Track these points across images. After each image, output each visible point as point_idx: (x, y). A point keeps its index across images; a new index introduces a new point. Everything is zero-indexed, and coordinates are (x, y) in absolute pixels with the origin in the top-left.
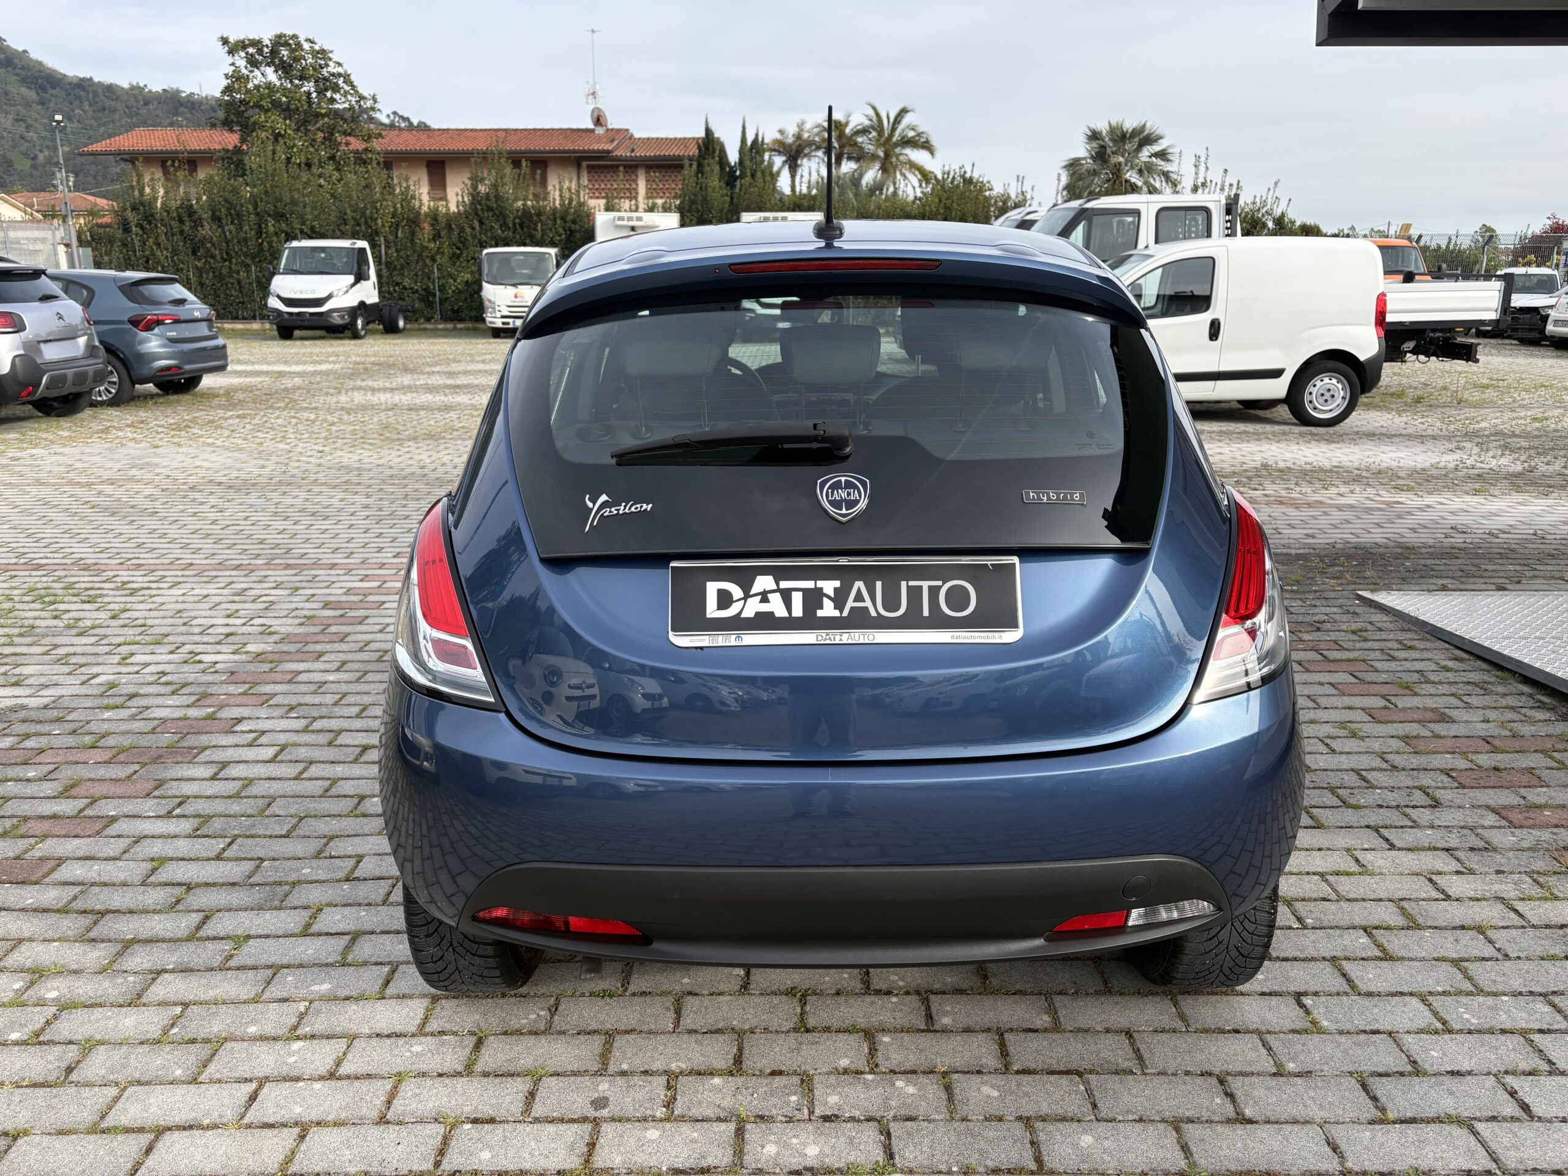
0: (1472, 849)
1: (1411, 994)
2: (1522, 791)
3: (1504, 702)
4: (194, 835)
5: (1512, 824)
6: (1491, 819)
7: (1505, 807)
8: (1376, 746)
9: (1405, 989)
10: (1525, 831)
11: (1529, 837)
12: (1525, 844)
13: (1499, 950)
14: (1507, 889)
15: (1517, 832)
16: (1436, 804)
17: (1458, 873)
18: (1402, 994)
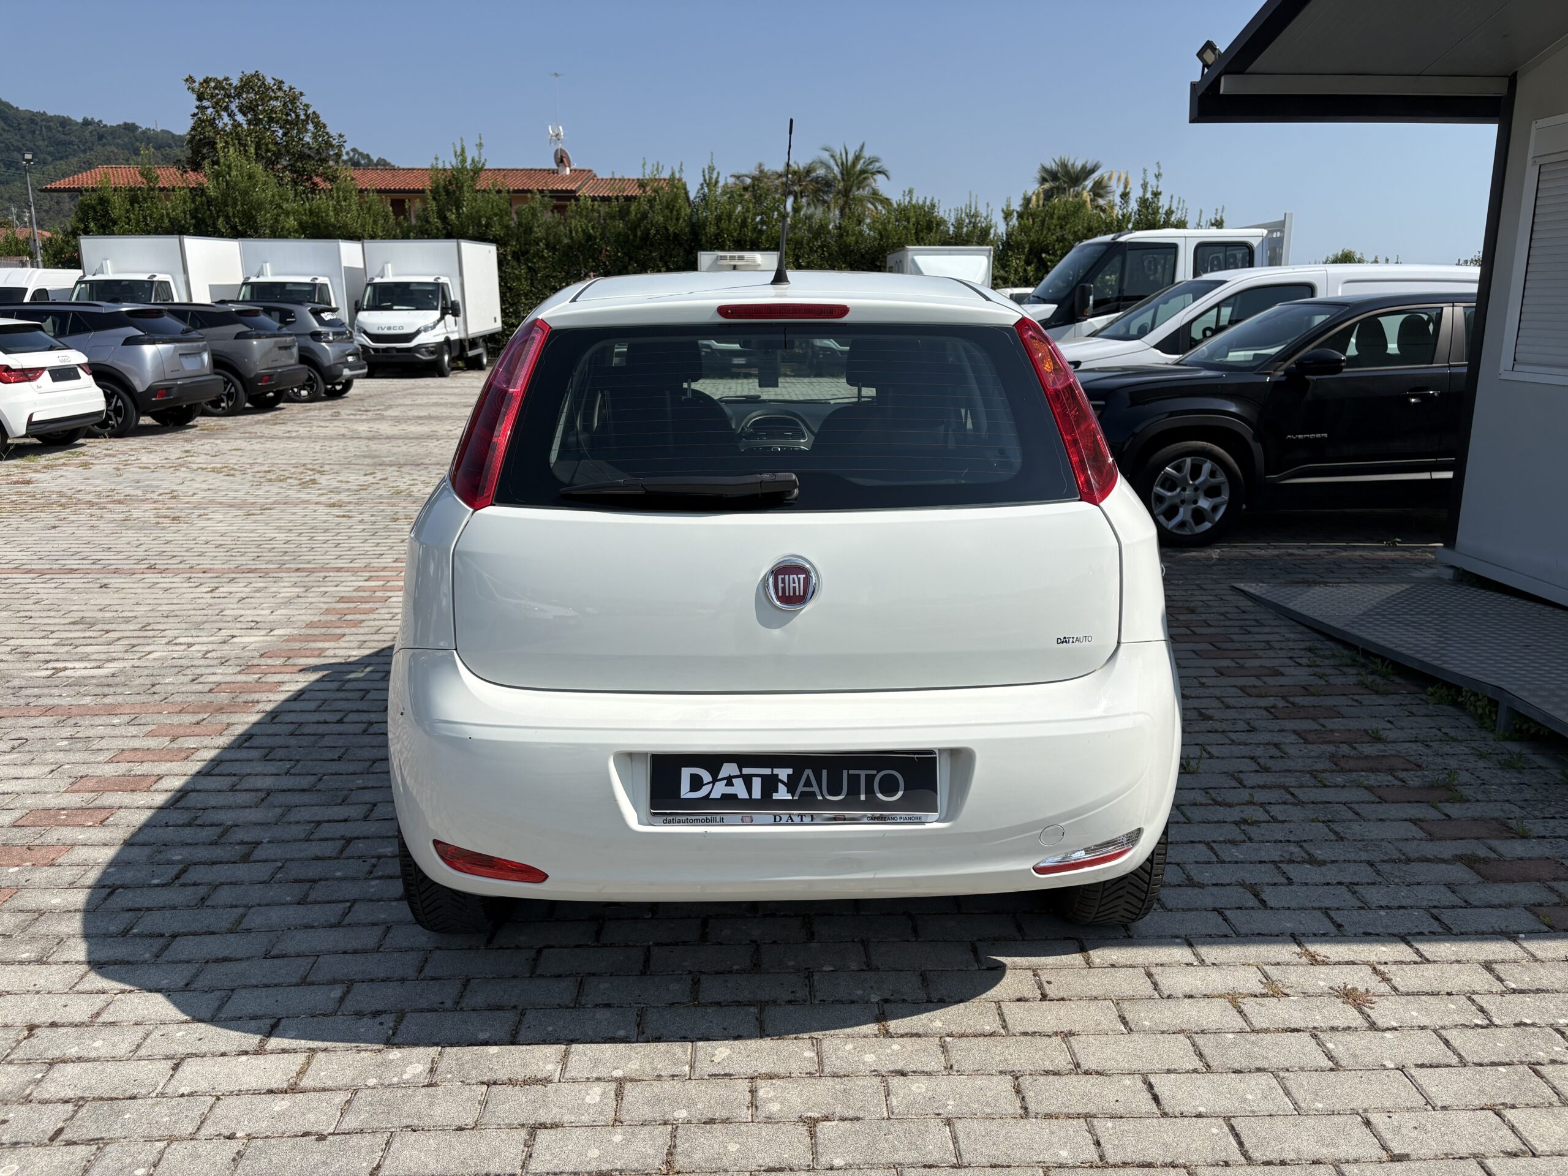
0: (1271, 757)
1: (1200, 842)
2: (1322, 721)
3: (1327, 662)
4: (265, 758)
5: (1306, 742)
6: (1293, 738)
7: (1305, 731)
8: (1217, 692)
9: (1197, 839)
10: (1315, 746)
11: (1316, 749)
12: (1312, 754)
13: (1272, 817)
14: (1290, 780)
15: (1310, 746)
16: (1252, 730)
17: (1257, 771)
18: (1192, 842)
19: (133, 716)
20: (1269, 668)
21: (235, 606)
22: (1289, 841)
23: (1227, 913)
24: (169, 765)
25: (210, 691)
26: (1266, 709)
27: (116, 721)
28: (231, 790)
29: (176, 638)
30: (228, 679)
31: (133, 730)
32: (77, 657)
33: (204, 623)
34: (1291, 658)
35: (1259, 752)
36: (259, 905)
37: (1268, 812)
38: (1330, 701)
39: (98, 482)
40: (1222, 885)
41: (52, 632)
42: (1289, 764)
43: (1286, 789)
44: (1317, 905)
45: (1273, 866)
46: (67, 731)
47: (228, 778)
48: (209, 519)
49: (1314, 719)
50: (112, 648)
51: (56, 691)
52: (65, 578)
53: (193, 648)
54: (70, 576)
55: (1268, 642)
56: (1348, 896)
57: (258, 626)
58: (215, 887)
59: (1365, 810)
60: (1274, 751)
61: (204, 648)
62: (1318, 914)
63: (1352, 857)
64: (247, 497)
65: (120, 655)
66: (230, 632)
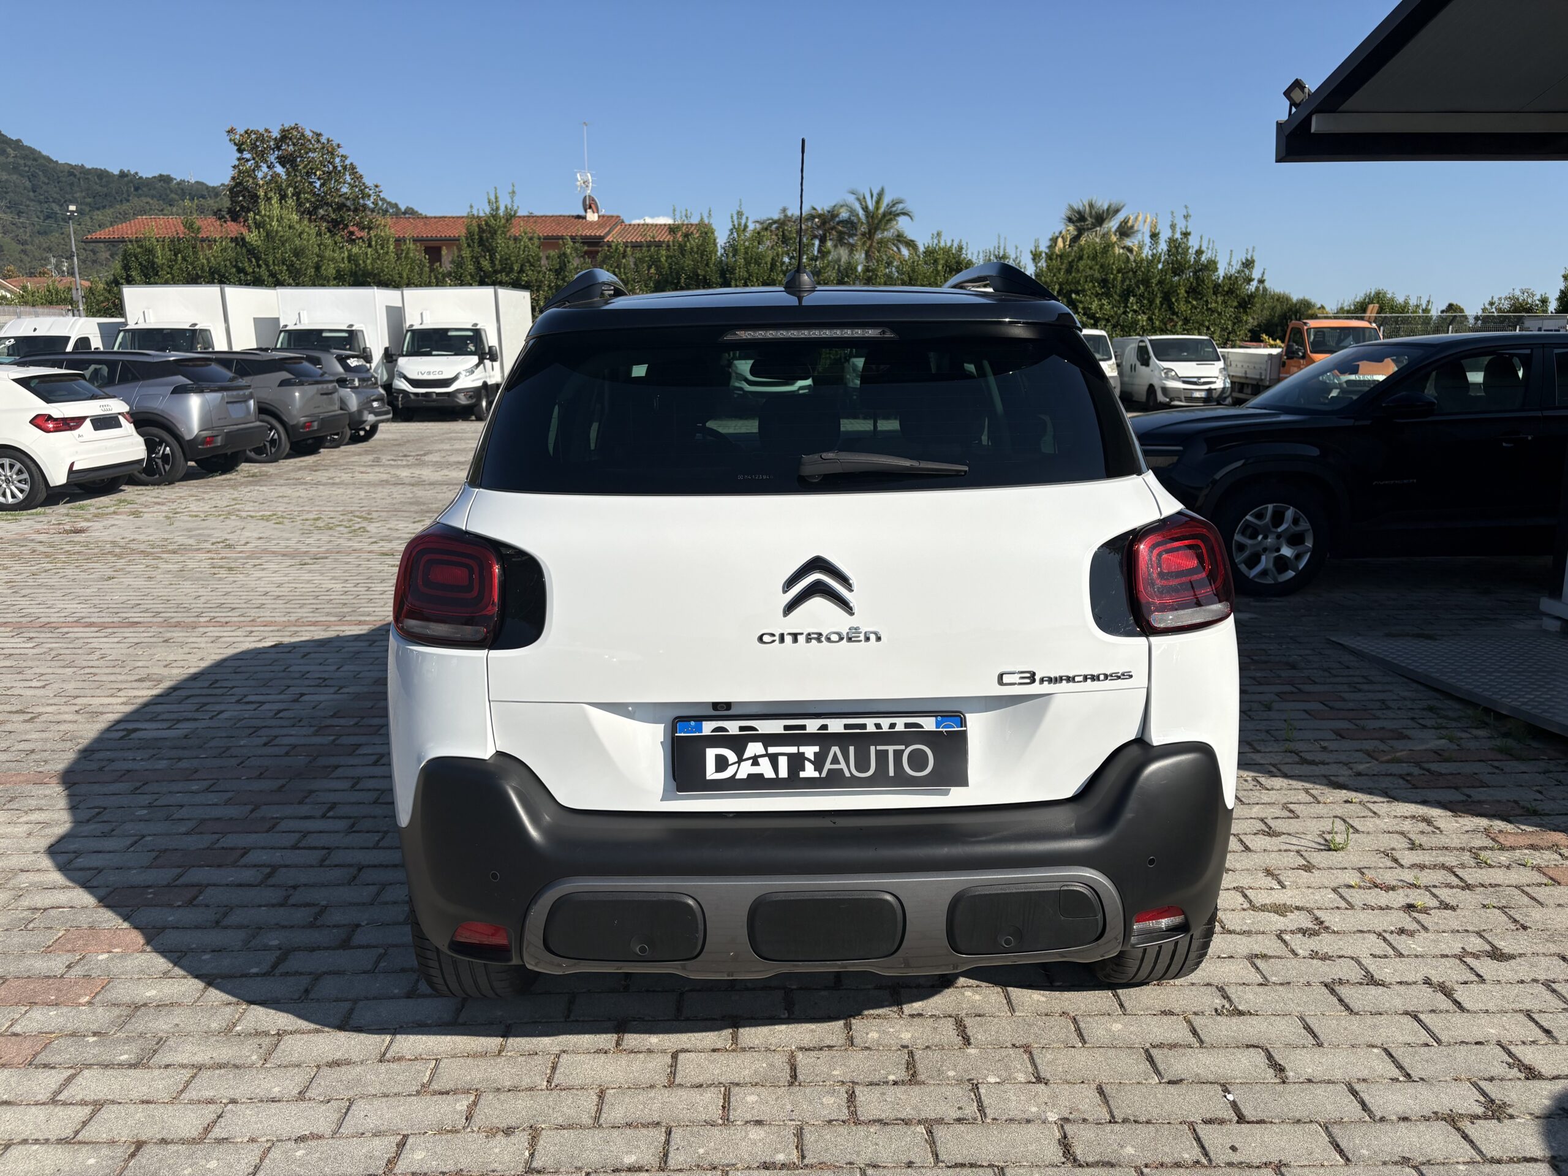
0: (1422, 832)
2: (1466, 791)
3: (1454, 724)
5: (1455, 814)
8: (1343, 757)
10: (1466, 819)
11: (1469, 823)
13: (1442, 903)
15: (1460, 820)
17: (1410, 849)
19: (212, 782)
20: (1392, 730)
21: (302, 661)
22: (1467, 931)
23: (1422, 1016)
24: (254, 836)
25: (287, 754)
26: (1401, 777)
27: (195, 788)
28: (321, 866)
29: (245, 696)
30: (303, 741)
31: (213, 798)
32: (149, 717)
33: (271, 680)
34: (1413, 719)
35: (1407, 825)
36: (367, 999)
37: (1435, 896)
38: (1468, 768)
39: (150, 531)
40: (1407, 983)
41: (120, 690)
42: (1444, 841)
43: (1450, 870)
44: (1517, 1006)
45: (1458, 961)
46: (145, 800)
47: (317, 852)
48: (264, 569)
49: (1456, 788)
50: (182, 707)
51: (130, 755)
52: (128, 632)
53: (265, 707)
54: (131, 630)
55: (1383, 701)
56: (1548, 995)
57: (327, 682)
58: (317, 977)
59: (1541, 893)
60: (1423, 826)
61: (276, 707)
62: (1521, 1017)
63: (1540, 949)
64: (300, 546)
65: (190, 715)
66: (298, 690)
